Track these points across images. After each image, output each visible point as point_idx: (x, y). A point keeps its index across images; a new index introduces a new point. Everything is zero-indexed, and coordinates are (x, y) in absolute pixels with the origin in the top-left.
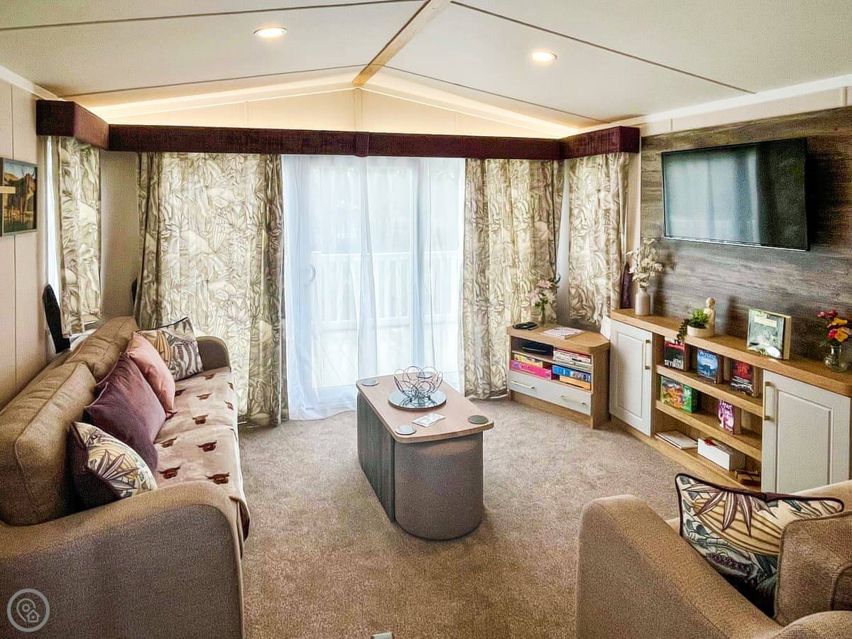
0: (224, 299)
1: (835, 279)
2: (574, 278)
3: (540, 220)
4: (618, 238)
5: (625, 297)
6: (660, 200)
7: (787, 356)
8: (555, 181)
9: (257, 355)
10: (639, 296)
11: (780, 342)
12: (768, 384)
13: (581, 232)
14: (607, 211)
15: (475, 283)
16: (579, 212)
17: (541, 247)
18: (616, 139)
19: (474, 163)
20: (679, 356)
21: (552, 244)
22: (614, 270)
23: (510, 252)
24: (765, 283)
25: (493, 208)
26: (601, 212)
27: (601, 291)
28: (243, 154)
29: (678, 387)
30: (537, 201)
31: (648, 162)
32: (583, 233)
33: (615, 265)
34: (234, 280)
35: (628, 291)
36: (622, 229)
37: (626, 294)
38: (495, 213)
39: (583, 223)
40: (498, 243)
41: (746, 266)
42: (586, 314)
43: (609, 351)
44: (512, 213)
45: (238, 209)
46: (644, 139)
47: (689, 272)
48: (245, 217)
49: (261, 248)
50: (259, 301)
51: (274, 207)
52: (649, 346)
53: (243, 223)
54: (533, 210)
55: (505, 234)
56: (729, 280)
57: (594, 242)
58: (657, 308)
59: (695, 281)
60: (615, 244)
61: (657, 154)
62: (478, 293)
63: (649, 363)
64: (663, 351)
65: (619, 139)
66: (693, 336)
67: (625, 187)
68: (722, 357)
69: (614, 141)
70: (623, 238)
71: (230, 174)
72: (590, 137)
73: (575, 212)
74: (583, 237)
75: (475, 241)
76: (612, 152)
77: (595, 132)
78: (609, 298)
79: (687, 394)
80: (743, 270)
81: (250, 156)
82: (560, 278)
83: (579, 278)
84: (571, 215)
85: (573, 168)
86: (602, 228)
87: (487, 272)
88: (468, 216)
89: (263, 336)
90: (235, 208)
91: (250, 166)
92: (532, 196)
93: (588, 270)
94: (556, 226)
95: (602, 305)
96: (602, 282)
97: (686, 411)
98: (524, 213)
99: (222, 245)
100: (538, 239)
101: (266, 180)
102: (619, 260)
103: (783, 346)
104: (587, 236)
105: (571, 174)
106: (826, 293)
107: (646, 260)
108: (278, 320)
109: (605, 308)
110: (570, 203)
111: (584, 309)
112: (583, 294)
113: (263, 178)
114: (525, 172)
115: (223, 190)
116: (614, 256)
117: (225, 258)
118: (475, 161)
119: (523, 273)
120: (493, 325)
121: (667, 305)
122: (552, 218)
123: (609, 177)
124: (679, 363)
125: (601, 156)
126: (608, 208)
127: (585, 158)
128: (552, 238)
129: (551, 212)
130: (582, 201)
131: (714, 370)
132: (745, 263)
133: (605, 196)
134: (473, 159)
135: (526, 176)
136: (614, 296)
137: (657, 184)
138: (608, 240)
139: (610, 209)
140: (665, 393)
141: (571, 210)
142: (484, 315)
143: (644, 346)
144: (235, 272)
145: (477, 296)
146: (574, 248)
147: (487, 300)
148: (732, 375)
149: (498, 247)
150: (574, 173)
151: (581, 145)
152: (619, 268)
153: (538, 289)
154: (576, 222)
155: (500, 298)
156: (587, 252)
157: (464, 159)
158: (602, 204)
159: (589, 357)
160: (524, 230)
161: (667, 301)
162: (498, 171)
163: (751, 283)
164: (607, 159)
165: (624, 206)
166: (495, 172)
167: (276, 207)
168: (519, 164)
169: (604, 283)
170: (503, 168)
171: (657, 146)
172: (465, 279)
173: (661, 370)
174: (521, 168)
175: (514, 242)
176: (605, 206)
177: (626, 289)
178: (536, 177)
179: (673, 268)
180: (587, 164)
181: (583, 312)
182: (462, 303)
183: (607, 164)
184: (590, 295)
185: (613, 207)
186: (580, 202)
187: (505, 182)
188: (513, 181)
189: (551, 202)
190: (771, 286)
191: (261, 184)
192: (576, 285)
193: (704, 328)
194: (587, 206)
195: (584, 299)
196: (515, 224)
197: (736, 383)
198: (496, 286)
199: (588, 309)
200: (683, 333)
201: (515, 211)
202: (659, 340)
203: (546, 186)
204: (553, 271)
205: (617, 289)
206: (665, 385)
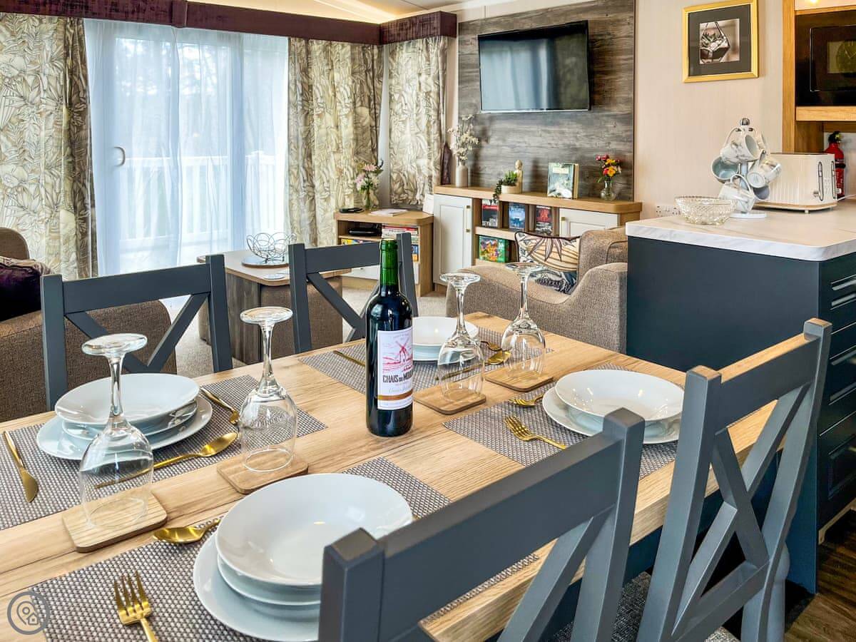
0: (11, 186)
1: (607, 131)
2: (395, 163)
3: (362, 106)
4: (438, 119)
5: (445, 174)
6: (477, 81)
7: (576, 196)
8: (375, 67)
9: (58, 249)
10: (458, 170)
11: (571, 185)
12: (563, 219)
13: (402, 116)
14: (428, 93)
15: (302, 168)
16: (399, 98)
17: (363, 133)
18: (436, 23)
19: (299, 44)
20: (493, 216)
21: (374, 129)
22: (435, 149)
23: (333, 137)
24: (560, 143)
25: (317, 91)
26: (422, 95)
27: (423, 171)
28: (38, 16)
29: (493, 243)
30: (358, 86)
31: (465, 46)
32: (403, 117)
33: (436, 144)
34: (25, 162)
35: (448, 168)
36: (442, 110)
37: (446, 171)
38: (319, 96)
39: (404, 108)
40: (322, 126)
41: (545, 131)
42: (407, 198)
43: (432, 224)
44: (335, 96)
45: (30, 80)
46: (461, 24)
47: (500, 143)
48: (39, 90)
49: (61, 125)
50: (60, 187)
51: (76, 78)
52: (469, 212)
53: (37, 96)
54: (354, 95)
55: (329, 120)
56: (532, 145)
57: (415, 125)
58: (474, 179)
59: (506, 150)
60: (435, 124)
61: (473, 38)
62: (305, 178)
63: (469, 227)
64: (481, 213)
65: (439, 22)
66: (507, 194)
67: (444, 70)
68: (528, 205)
69: (435, 25)
70: (443, 118)
71: (21, 38)
72: (412, 21)
73: (396, 97)
74: (404, 122)
75: (301, 124)
76: (431, 35)
77: (416, 17)
78: (430, 177)
79: (501, 246)
80: (544, 134)
81: (46, 19)
82: (382, 163)
83: (401, 163)
84: (391, 101)
85: (392, 54)
86: (423, 110)
87: (313, 157)
88: (292, 99)
89: (65, 227)
90: (26, 78)
91: (45, 30)
92: (353, 82)
93: (410, 153)
94: (377, 111)
95: (424, 184)
96: (424, 162)
97: (500, 262)
98: (346, 97)
99: (10, 121)
100: (359, 125)
101: (66, 47)
102: (439, 139)
103: (573, 188)
104: (408, 120)
105: (391, 60)
106: (601, 143)
107: (465, 135)
108: (85, 208)
109: (427, 187)
110: (390, 89)
111: (404, 193)
112: (404, 178)
113: (62, 46)
114: (347, 56)
115: (13, 56)
116: (434, 135)
117: (13, 137)
118: (300, 41)
119: (346, 158)
120: (319, 212)
121: (482, 176)
122: (373, 103)
123: (429, 61)
124: (495, 222)
125: (421, 40)
126: (429, 90)
127: (406, 42)
128: (374, 124)
129: (372, 98)
130: (402, 86)
131: (522, 221)
132: (544, 128)
133: (426, 79)
134: (297, 39)
135: (348, 60)
136: (435, 174)
137: (472, 66)
138: (429, 121)
139: (430, 92)
140: (483, 250)
141: (391, 96)
142: (312, 200)
143: (465, 212)
144: (26, 154)
145: (304, 181)
146: (395, 133)
147: (313, 186)
148: (536, 222)
149: (323, 131)
150: (393, 58)
151: (402, 29)
152: (439, 148)
153: (363, 174)
154: (397, 107)
155: (326, 185)
156: (408, 136)
157: (287, 38)
158: (423, 87)
159: (417, 229)
160: (347, 116)
161: (482, 172)
162: (320, 54)
163: (549, 144)
164: (427, 43)
165: (444, 88)
166: (317, 54)
167: (79, 78)
168: (340, 47)
169: (426, 163)
170: (325, 50)
171: (473, 31)
172: (290, 166)
173: (480, 231)
174: (343, 50)
175: (337, 127)
176: (426, 89)
177: (445, 166)
178: (357, 62)
179: (487, 141)
180: (407, 49)
181: (404, 196)
182: (288, 190)
183: (427, 48)
184: (411, 178)
185: (434, 89)
186: (401, 88)
187: (328, 64)
188: (336, 64)
189: (372, 87)
190: (564, 144)
191: (60, 51)
192: (397, 169)
193: (515, 185)
194: (407, 89)
195: (405, 183)
196: (339, 108)
197: (539, 227)
198: (321, 172)
199: (410, 192)
200: (498, 191)
201: (338, 95)
202: (478, 202)
203: (367, 71)
204: (374, 157)
205: (439, 167)
206: (483, 243)
